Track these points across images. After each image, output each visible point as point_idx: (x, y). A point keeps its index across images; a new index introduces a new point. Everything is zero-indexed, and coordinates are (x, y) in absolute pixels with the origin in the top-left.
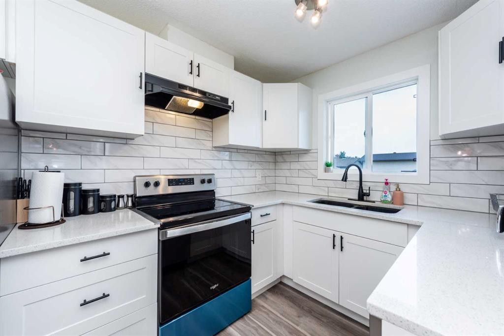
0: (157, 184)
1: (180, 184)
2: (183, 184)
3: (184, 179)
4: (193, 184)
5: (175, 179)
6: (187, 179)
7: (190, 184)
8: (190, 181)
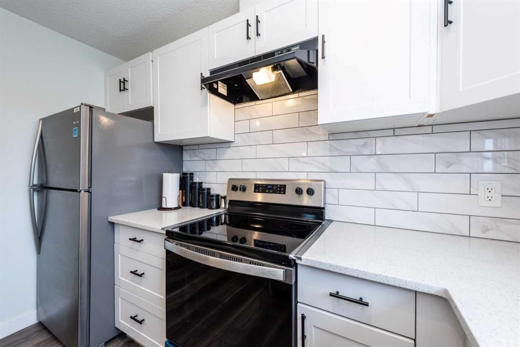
0: (244, 189)
1: (267, 191)
2: (271, 191)
3: (273, 185)
4: (284, 193)
5: (262, 185)
6: (277, 185)
7: (280, 193)
8: (280, 189)
